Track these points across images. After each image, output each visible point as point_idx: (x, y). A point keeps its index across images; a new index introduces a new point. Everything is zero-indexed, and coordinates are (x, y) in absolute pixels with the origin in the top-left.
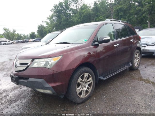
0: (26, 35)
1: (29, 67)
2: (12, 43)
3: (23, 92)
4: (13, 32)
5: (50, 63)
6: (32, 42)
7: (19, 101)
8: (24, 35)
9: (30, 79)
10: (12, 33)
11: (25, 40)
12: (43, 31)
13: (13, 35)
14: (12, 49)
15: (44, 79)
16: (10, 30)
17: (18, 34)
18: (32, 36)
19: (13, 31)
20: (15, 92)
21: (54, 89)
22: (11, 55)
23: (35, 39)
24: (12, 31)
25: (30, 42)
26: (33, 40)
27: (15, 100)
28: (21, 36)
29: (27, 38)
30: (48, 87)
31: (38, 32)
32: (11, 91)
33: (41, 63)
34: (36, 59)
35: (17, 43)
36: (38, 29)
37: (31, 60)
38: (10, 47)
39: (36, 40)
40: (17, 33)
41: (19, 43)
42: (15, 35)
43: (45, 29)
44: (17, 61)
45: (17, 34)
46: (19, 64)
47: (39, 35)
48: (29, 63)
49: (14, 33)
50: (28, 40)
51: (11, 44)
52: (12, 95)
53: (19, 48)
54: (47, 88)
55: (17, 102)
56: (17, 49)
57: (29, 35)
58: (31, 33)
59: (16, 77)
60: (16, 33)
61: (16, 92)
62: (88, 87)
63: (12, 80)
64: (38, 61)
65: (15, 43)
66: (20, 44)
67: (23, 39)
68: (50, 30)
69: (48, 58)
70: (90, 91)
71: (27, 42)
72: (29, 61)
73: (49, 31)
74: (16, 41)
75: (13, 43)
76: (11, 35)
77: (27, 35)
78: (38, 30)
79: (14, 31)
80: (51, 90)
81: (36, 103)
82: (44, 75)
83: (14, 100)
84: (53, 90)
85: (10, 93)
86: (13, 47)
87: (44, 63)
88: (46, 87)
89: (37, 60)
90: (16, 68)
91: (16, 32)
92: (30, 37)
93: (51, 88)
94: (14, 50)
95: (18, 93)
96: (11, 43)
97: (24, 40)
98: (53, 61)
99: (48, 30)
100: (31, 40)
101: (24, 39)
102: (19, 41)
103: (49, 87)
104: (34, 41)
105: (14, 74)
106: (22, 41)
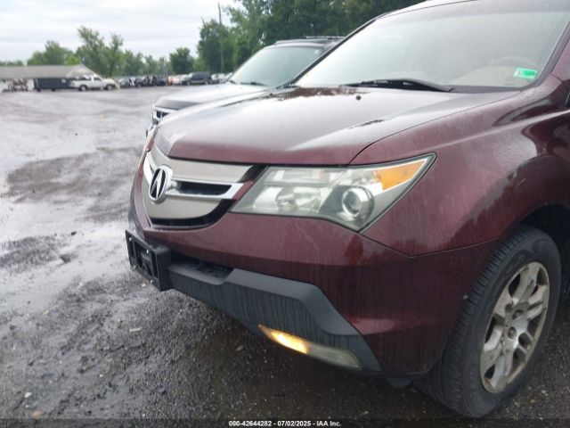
0: (156, 58)
1: (235, 209)
2: (110, 88)
3: (172, 305)
4: (113, 45)
5: (362, 197)
6: (179, 85)
7: (160, 351)
8: (149, 59)
9: (239, 277)
10: (108, 48)
11: (154, 77)
12: (219, 44)
13: (111, 57)
14: (111, 107)
15: (321, 287)
16: (103, 38)
17: (129, 54)
18: (180, 62)
19: (111, 40)
20: (136, 300)
21: (374, 349)
22: (108, 132)
23: (191, 75)
24: (108, 43)
25: (171, 84)
26: (184, 77)
27: (144, 345)
28: (141, 63)
29: (161, 72)
30: (339, 336)
31: (199, 49)
32: (122, 295)
33: (298, 190)
34: (271, 168)
35: (127, 86)
36: (202, 36)
37: (246, 168)
38: (103, 101)
39: (193, 79)
40: (124, 52)
41: (133, 87)
42: (118, 58)
43: (226, 39)
44: (163, 168)
45: (126, 55)
46: (175, 184)
47: (202, 62)
48: (236, 188)
49: (116, 48)
50: (164, 80)
51: (106, 88)
52: (126, 313)
53: (136, 106)
54: (332, 341)
55: (152, 358)
56: (128, 110)
57: (168, 59)
58: (174, 51)
59: (159, 250)
60: (123, 49)
61: (142, 301)
62: (524, 334)
63: (134, 260)
64: (285, 177)
65: (118, 86)
66: (135, 90)
67: (144, 74)
68: (244, 43)
69: (346, 166)
70: (528, 351)
71: (162, 84)
72: (232, 178)
73: (244, 46)
74: (122, 80)
75: (113, 87)
76: (107, 55)
77: (162, 60)
78: (201, 43)
79: (117, 43)
80: (355, 354)
81: (241, 379)
82: (325, 263)
83: (139, 347)
84: (369, 351)
85: (118, 305)
86: (112, 102)
87: (325, 193)
88: (330, 335)
89: (279, 175)
90: (160, 202)
91: (121, 44)
92: (171, 67)
93: (361, 339)
94: (116, 112)
95: (153, 308)
96: (105, 85)
97: (151, 78)
98: (376, 189)
99: (237, 41)
100: (176, 79)
101: (150, 72)
102: (133, 79)
103: (348, 337)
104: (184, 83)
105: (148, 235)
106: (145, 80)
